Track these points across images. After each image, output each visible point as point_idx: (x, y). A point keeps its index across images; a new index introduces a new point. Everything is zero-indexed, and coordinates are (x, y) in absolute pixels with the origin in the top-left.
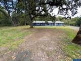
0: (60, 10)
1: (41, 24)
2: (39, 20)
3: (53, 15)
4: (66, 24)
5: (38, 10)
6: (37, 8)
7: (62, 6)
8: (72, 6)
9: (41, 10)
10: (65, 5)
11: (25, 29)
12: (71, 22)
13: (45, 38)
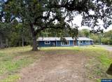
0: (84, 17)
2: (49, 36)
3: (74, 27)
4: (96, 42)
5: (46, 18)
6: (44, 14)
9: (51, 17)
11: (22, 53)
12: (104, 39)
13: (61, 68)
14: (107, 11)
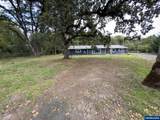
1: (83, 52)
2: (80, 44)
3: (106, 34)
4: (132, 50)
5: (77, 26)
7: (122, 17)
8: (141, 14)
9: (82, 25)
10: (129, 13)
14: (147, 13)
